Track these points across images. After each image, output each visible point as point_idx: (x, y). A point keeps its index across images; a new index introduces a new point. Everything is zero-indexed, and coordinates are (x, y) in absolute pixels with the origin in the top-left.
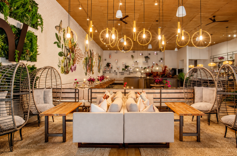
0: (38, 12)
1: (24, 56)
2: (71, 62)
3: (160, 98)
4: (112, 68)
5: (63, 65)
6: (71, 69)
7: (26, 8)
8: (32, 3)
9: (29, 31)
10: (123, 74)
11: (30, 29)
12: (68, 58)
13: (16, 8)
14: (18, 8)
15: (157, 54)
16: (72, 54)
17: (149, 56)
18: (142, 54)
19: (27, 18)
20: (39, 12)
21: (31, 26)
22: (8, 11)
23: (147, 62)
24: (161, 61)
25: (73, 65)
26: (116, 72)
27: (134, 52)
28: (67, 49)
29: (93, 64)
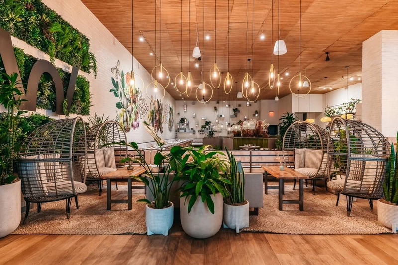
0: (89, 51)
1: (74, 109)
2: (133, 116)
3: (249, 162)
4: (187, 125)
5: (122, 121)
6: (133, 125)
7: (74, 46)
8: (81, 39)
9: (79, 75)
10: (203, 133)
11: (80, 73)
12: (128, 111)
13: (63, 46)
14: (65, 46)
15: (250, 105)
16: (133, 105)
17: (239, 108)
18: (229, 106)
19: (77, 58)
20: (91, 50)
21: (81, 69)
22: (54, 51)
23: (236, 116)
24: (256, 115)
25: (136, 120)
26: (194, 131)
27: (218, 103)
28: (128, 99)
29: (162, 120)
